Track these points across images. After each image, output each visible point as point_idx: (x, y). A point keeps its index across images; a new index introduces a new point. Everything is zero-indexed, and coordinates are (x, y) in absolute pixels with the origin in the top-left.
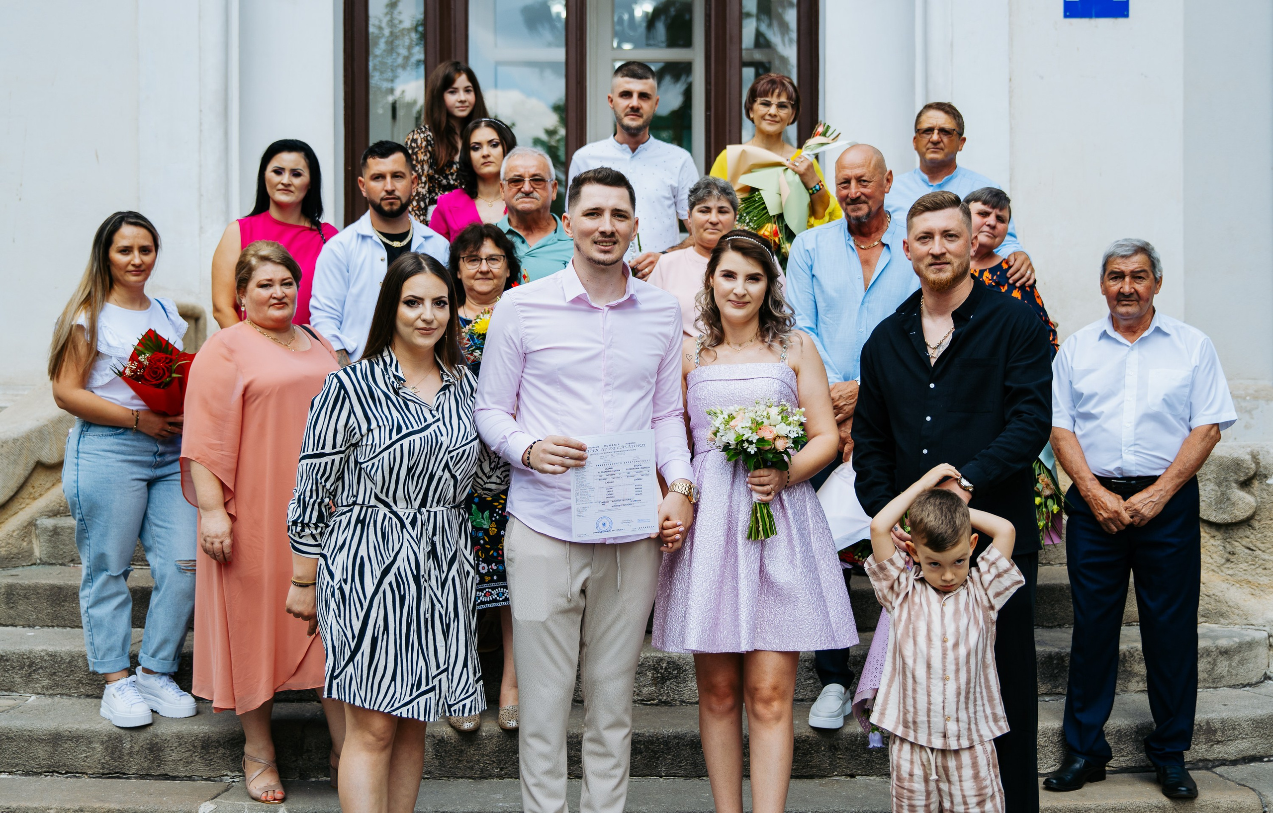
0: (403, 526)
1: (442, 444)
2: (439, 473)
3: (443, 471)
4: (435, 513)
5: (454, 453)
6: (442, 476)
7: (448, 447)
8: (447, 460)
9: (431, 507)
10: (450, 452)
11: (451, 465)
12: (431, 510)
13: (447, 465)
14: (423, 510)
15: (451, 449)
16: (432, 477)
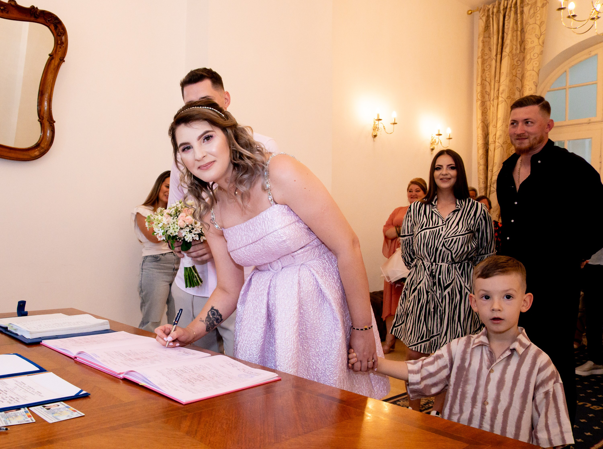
0: (425, 269)
1: (441, 235)
2: (440, 248)
3: (442, 247)
4: (441, 266)
5: (447, 239)
6: (442, 249)
7: (444, 236)
8: (444, 242)
9: (439, 262)
10: (445, 239)
11: (446, 244)
12: (438, 264)
13: (444, 244)
14: (434, 264)
15: (445, 237)
16: (437, 249)
